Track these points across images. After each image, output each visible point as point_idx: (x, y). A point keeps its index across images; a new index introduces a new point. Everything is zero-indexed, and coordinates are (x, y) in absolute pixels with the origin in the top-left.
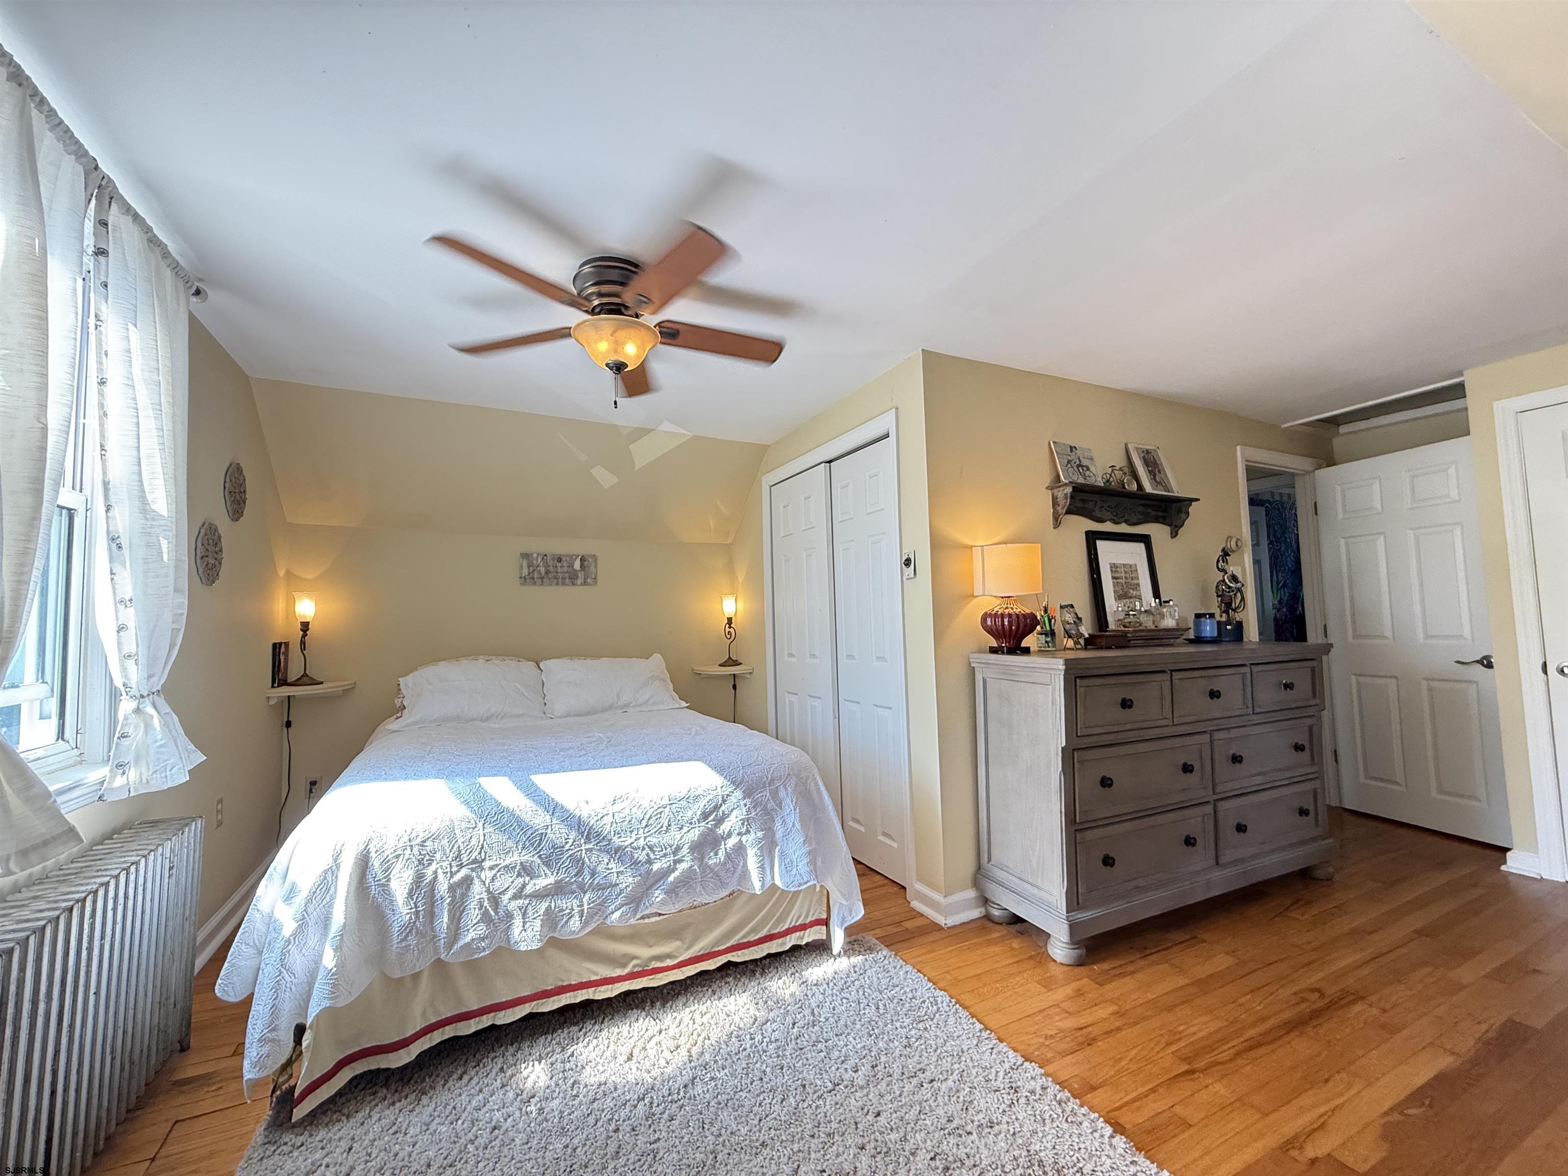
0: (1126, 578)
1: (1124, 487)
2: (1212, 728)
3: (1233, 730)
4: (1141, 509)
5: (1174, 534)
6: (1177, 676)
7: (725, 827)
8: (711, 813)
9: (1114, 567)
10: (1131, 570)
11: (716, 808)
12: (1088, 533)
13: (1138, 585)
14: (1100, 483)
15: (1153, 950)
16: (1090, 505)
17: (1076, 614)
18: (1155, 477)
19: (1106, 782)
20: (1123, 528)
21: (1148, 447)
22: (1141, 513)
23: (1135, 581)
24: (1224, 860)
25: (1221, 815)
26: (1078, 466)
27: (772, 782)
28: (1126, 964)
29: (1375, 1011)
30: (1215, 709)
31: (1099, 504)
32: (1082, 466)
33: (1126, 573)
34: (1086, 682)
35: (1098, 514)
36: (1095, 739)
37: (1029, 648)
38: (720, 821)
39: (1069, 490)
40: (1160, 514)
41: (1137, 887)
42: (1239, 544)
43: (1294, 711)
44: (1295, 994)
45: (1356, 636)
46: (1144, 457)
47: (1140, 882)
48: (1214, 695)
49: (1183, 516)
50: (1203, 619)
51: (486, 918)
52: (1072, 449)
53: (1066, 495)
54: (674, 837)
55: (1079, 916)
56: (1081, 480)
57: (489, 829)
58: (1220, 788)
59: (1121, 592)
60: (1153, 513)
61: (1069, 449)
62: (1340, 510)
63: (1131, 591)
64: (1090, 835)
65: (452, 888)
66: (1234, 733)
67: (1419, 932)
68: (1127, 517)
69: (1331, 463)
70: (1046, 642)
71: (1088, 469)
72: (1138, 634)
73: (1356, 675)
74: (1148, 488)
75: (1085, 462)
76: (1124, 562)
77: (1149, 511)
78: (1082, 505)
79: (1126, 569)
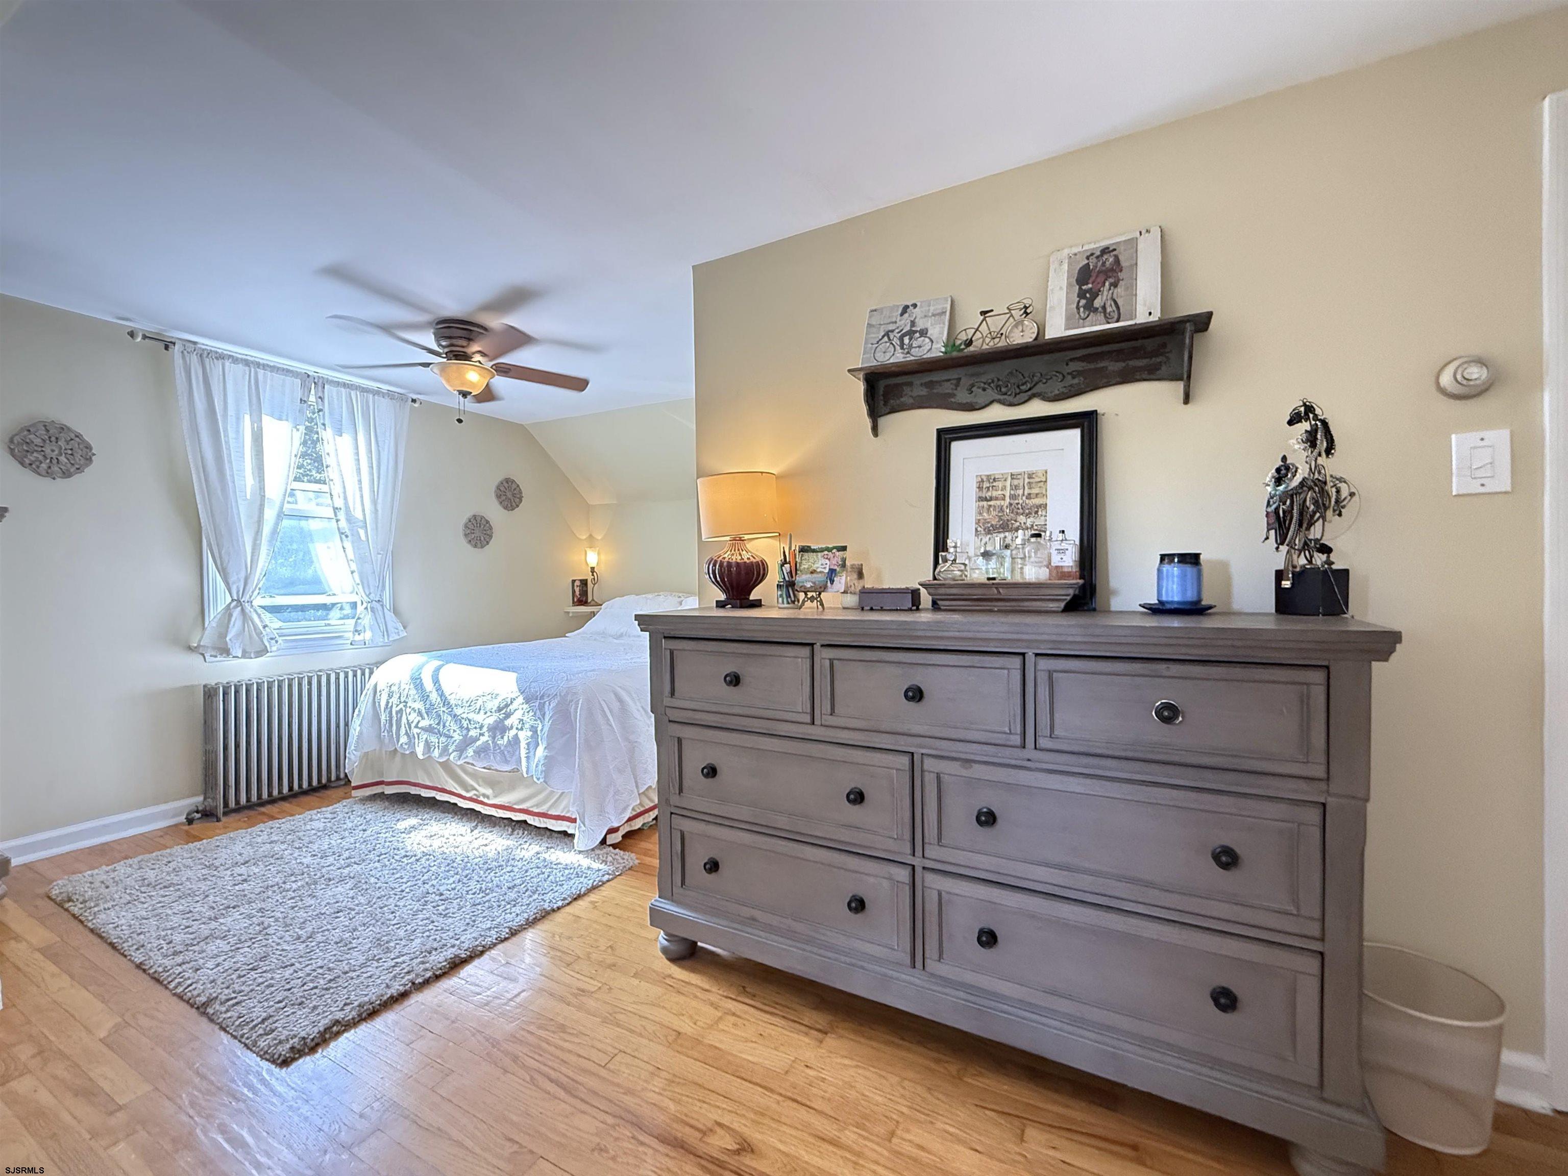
0: (1013, 497)
1: (1004, 342)
3: (976, 766)
4: (1074, 367)
5: (1187, 396)
7: (508, 722)
8: (503, 708)
9: (986, 484)
10: (1031, 480)
11: (507, 706)
12: (940, 432)
13: (1045, 506)
14: (942, 352)
16: (947, 388)
17: (844, 560)
18: (1092, 299)
19: (713, 773)
20: (1033, 410)
21: (1105, 244)
23: (1037, 501)
26: (903, 336)
27: (542, 697)
31: (966, 382)
32: (913, 334)
33: (1015, 487)
35: (965, 397)
36: (689, 714)
37: (760, 602)
38: (508, 716)
40: (1138, 363)
46: (1084, 267)
50: (1175, 565)
51: (407, 733)
52: (905, 310)
54: (479, 718)
56: (898, 357)
57: (412, 686)
58: (929, 852)
59: (998, 521)
61: (899, 312)
63: (1022, 519)
65: (397, 713)
66: (978, 771)
68: (1040, 389)
71: (922, 335)
75: (921, 324)
76: (1014, 471)
77: (1101, 364)
78: (924, 392)
79: (1016, 482)
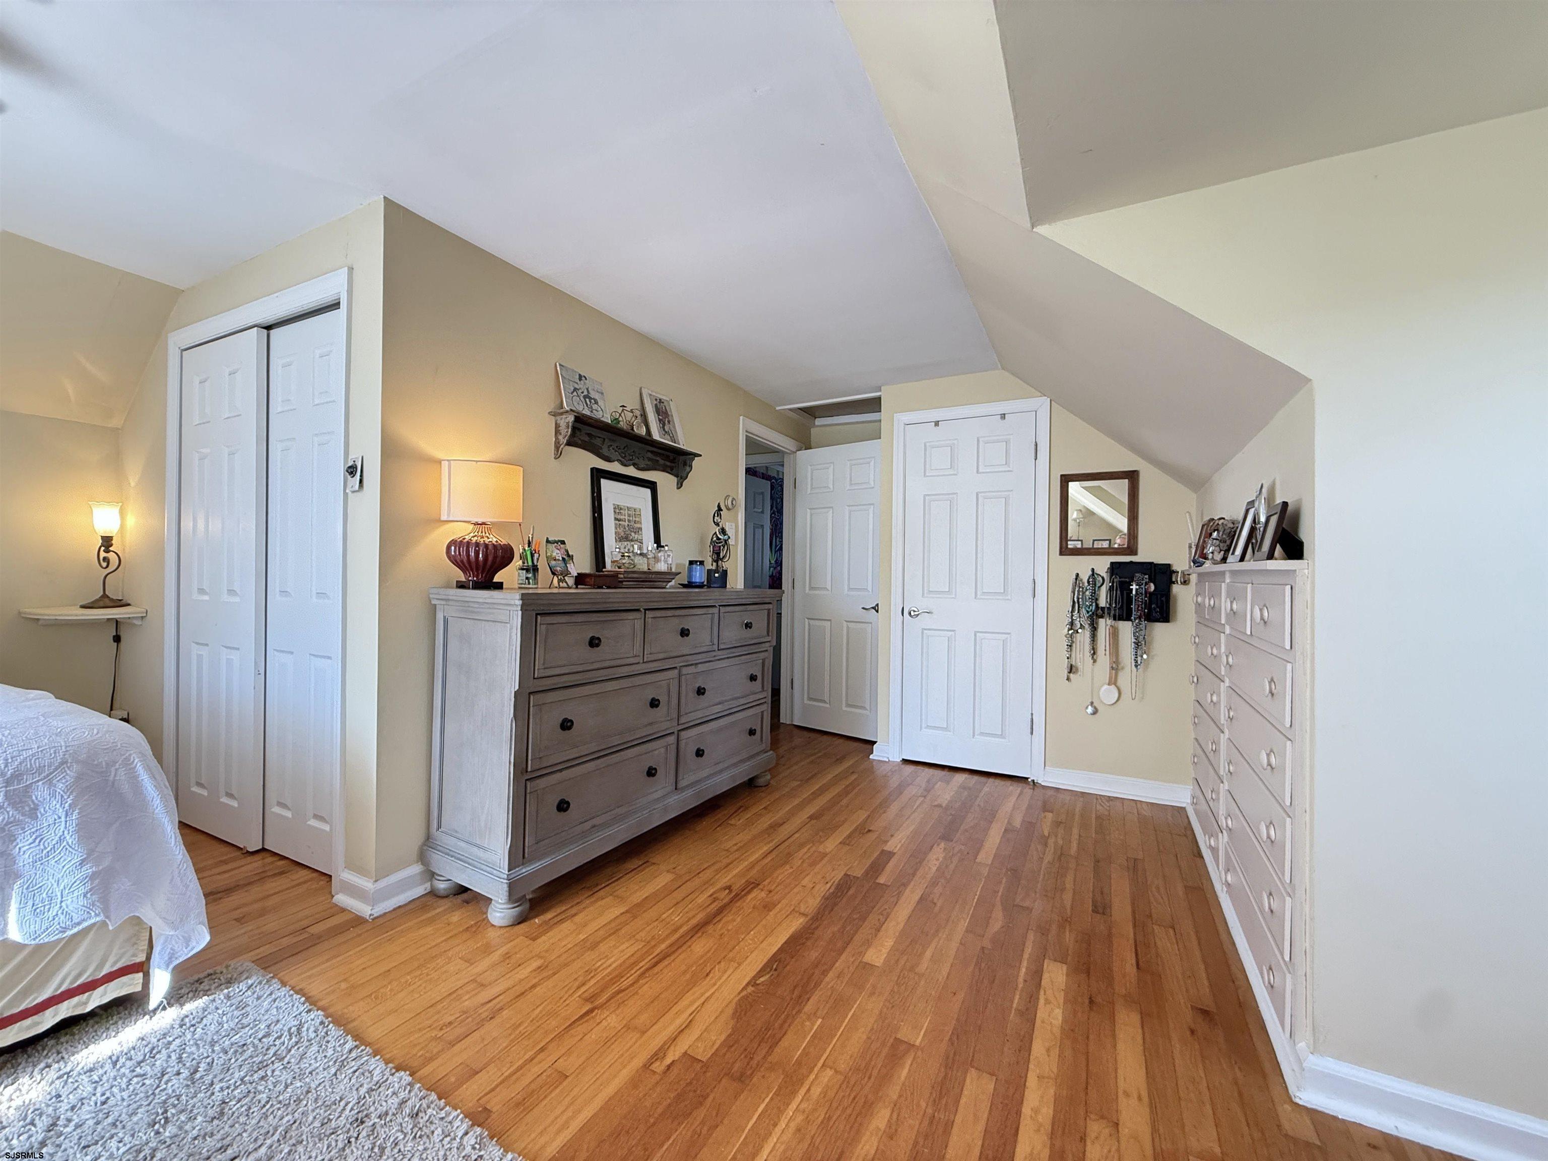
0: (629, 521)
1: (633, 429)
2: (681, 665)
3: (700, 665)
4: (650, 455)
5: (680, 485)
6: (650, 614)
9: (618, 509)
10: (636, 513)
12: (593, 470)
13: (640, 529)
14: (608, 419)
15: (603, 885)
16: (598, 442)
17: (567, 551)
18: (664, 425)
19: (566, 725)
20: (631, 471)
21: (661, 397)
22: (649, 459)
23: (638, 525)
24: (682, 783)
25: (682, 744)
26: (585, 397)
28: (572, 907)
29: (763, 894)
30: (685, 646)
31: (606, 442)
32: (590, 398)
33: (629, 515)
34: (549, 619)
35: (605, 451)
36: (556, 680)
37: (502, 583)
39: (571, 418)
40: (668, 464)
41: (594, 826)
42: (734, 502)
43: (752, 647)
44: (711, 896)
45: (811, 588)
46: (656, 405)
47: (596, 821)
48: (684, 633)
49: (688, 469)
50: (694, 566)
52: (580, 377)
53: (568, 423)
55: (524, 870)
56: (587, 412)
58: (683, 720)
59: (622, 534)
60: (662, 462)
61: (578, 377)
62: (809, 486)
63: (633, 534)
64: (542, 783)
66: (701, 668)
67: (811, 818)
68: (636, 461)
69: (808, 447)
70: (527, 578)
71: (596, 403)
72: (630, 576)
73: (808, 619)
74: (656, 436)
75: (593, 395)
76: (629, 505)
77: (658, 459)
78: (587, 439)
79: (629, 512)
